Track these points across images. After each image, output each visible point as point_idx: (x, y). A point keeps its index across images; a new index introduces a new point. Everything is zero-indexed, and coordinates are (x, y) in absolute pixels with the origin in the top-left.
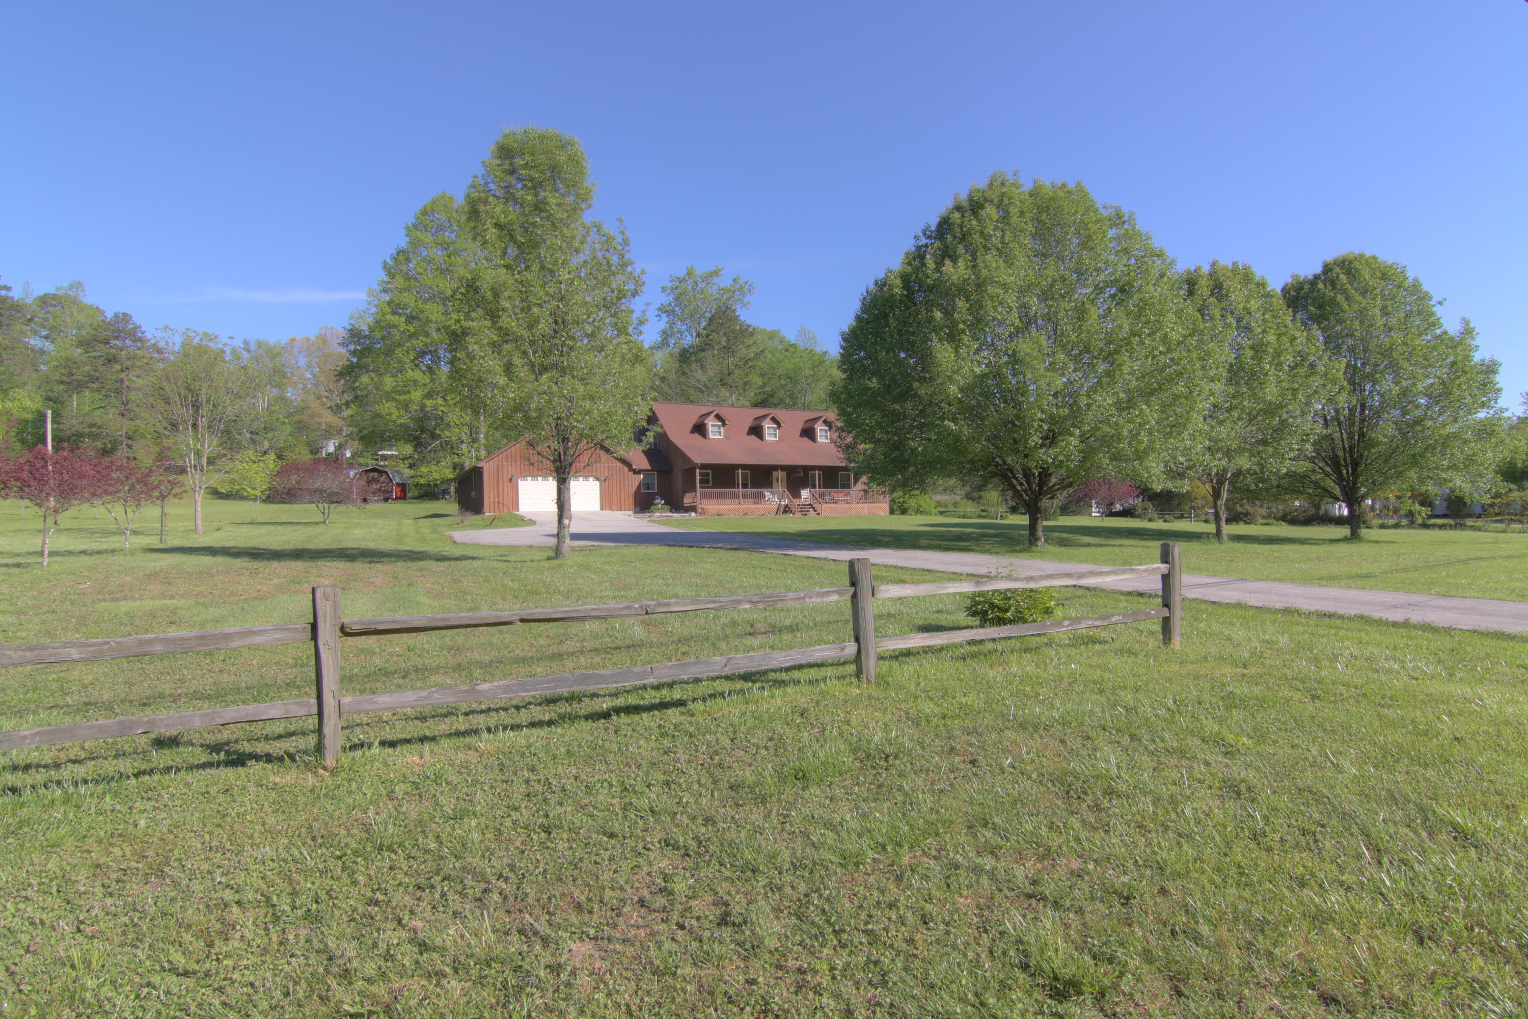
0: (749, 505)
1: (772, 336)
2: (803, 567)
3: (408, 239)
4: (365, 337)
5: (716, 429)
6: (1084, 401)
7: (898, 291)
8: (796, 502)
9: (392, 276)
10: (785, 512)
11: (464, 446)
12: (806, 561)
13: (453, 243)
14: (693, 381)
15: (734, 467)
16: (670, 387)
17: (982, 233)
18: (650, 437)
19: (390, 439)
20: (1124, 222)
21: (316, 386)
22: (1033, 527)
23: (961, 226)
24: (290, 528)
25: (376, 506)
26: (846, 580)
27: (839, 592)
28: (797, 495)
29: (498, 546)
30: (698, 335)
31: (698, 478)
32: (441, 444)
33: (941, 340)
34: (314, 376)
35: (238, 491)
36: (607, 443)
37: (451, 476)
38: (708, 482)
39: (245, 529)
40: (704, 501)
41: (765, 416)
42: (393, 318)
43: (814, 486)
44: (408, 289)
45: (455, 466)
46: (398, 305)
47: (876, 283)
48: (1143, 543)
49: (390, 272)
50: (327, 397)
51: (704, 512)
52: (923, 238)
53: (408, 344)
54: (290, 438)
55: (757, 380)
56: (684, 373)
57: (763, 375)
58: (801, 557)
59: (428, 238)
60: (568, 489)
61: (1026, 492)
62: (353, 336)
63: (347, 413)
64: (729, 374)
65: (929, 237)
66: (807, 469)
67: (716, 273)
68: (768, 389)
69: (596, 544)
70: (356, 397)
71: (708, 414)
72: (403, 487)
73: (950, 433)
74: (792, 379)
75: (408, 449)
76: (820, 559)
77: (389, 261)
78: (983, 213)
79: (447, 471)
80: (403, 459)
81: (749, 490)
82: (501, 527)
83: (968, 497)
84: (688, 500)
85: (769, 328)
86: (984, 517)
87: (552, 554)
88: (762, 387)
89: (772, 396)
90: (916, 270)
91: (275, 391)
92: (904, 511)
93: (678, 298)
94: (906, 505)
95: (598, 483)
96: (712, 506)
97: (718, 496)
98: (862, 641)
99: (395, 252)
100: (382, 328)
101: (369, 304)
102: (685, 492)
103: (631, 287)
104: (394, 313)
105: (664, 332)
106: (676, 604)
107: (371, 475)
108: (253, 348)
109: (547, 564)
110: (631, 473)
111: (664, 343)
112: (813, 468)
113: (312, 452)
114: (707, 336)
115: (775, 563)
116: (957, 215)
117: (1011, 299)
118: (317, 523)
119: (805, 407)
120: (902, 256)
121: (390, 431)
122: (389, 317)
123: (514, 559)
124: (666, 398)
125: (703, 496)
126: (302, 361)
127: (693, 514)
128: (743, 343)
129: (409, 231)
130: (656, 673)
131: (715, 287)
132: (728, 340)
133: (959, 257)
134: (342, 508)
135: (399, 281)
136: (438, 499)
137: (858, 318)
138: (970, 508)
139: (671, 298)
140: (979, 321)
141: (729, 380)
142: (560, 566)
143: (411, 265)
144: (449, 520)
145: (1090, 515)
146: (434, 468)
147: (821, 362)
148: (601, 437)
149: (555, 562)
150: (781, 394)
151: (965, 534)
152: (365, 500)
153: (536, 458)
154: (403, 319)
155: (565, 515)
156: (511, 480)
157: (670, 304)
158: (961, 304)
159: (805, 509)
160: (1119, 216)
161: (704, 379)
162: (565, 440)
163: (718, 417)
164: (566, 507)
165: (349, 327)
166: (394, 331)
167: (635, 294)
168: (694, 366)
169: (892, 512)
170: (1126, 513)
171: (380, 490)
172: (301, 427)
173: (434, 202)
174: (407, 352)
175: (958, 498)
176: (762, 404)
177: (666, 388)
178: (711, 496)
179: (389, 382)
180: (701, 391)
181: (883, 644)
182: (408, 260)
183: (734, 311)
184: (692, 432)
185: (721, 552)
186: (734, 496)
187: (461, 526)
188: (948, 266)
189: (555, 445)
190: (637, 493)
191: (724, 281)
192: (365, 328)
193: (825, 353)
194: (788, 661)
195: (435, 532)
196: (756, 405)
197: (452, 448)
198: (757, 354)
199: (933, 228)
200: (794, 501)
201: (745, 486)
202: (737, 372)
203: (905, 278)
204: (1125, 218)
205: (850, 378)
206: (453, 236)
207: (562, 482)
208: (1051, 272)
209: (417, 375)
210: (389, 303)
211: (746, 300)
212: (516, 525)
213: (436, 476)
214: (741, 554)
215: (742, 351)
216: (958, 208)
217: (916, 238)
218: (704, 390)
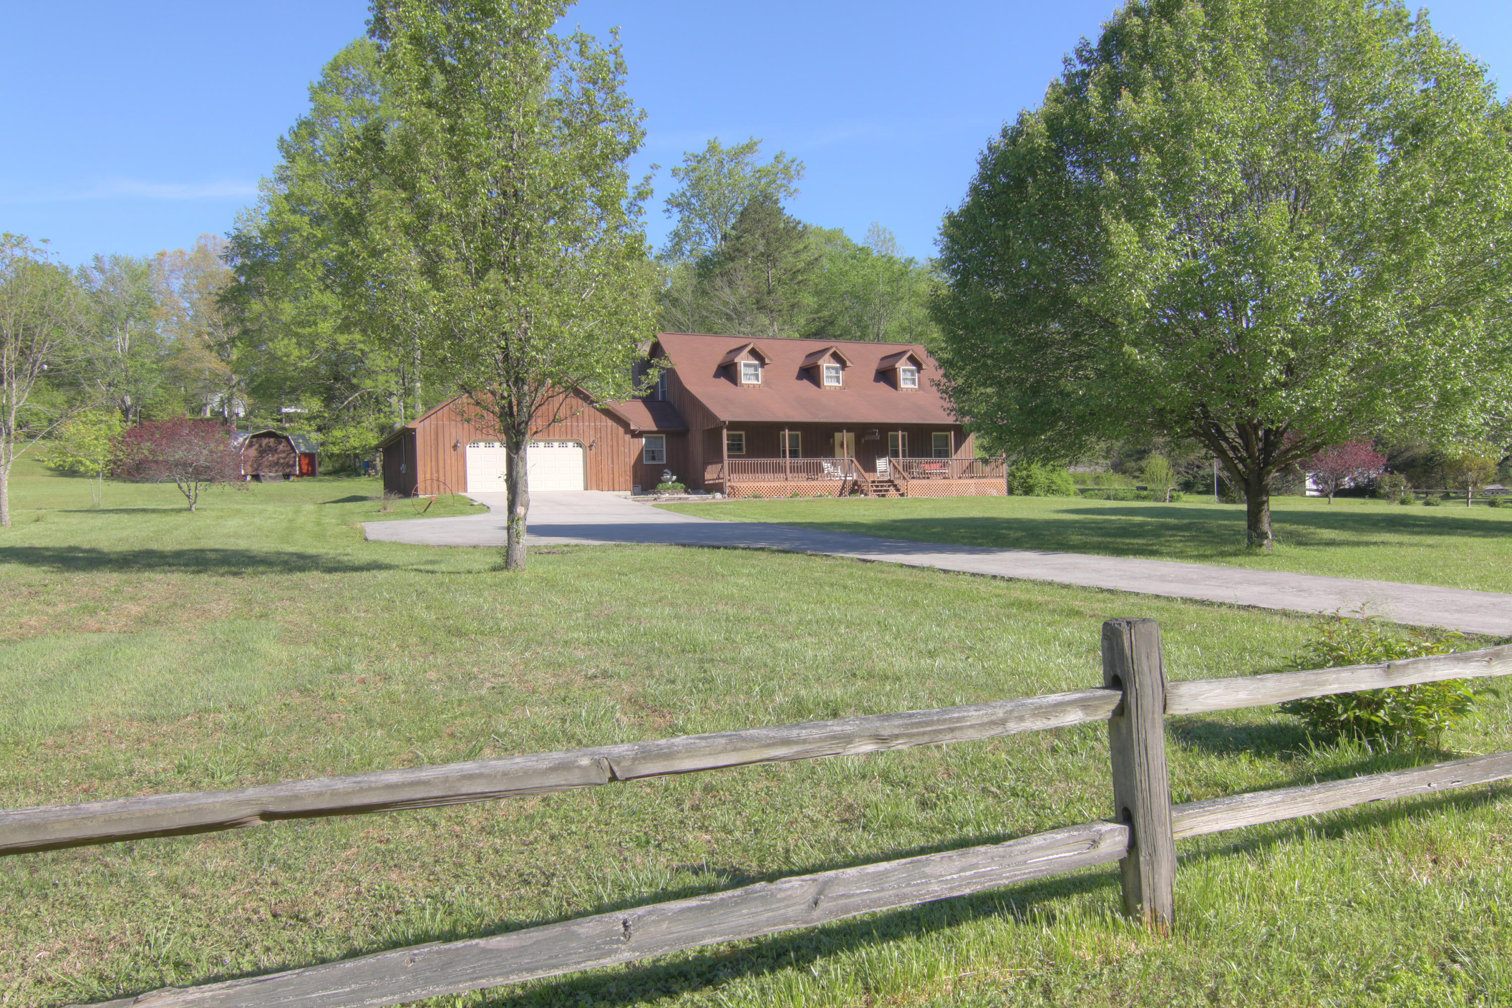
0: (800, 482)
1: (830, 238)
2: (898, 583)
3: (312, 105)
4: (257, 247)
5: (751, 371)
6: (1356, 310)
7: (1041, 142)
8: (870, 477)
9: (292, 159)
10: (853, 492)
11: (394, 400)
12: (901, 574)
13: (376, 109)
14: (718, 304)
15: (780, 426)
16: (684, 313)
17: (1179, 47)
18: (654, 375)
19: (293, 390)
20: (1409, 26)
21: (195, 318)
22: (1254, 516)
23: (1143, 37)
24: (140, 517)
25: (272, 486)
26: (1097, 674)
27: (1084, 704)
28: (872, 468)
29: (427, 546)
30: (725, 237)
31: (725, 442)
32: (361, 397)
33: (1117, 217)
34: (193, 305)
35: (72, 465)
36: (584, 386)
37: (374, 443)
38: (740, 449)
39: (75, 520)
40: (734, 476)
41: (823, 352)
42: (292, 218)
43: (895, 454)
44: (312, 176)
45: (382, 429)
46: (300, 199)
47: (1004, 134)
48: (1416, 539)
49: (287, 152)
50: (210, 334)
51: (734, 492)
52: (1077, 62)
53: (313, 255)
54: (160, 391)
55: (809, 300)
56: (704, 293)
57: (818, 293)
58: (890, 564)
59: (340, 103)
60: (524, 459)
61: (1242, 460)
62: (240, 246)
63: (235, 355)
64: (769, 293)
65: (1086, 61)
66: (886, 428)
67: (750, 148)
68: (826, 313)
69: (573, 541)
70: (245, 332)
71: (740, 349)
72: (310, 457)
73: (1129, 368)
74: (861, 297)
75: (316, 404)
76: (922, 569)
77: (287, 137)
78: (1182, 15)
79: (370, 435)
80: (309, 419)
81: (801, 461)
82: (440, 515)
83: (1118, 468)
84: (711, 474)
85: (827, 227)
86: (1144, 498)
87: (499, 560)
88: (817, 311)
89: (832, 323)
90: (1071, 111)
91: (141, 326)
92: (1028, 490)
93: (694, 186)
94: (1031, 482)
95: (580, 450)
96: (744, 483)
97: (755, 469)
98: (1140, 822)
99: (295, 124)
100: (277, 232)
101: (262, 199)
102: (706, 463)
103: (624, 138)
104: (294, 211)
105: (676, 234)
106: (690, 751)
107: (265, 441)
108: (107, 266)
109: (489, 578)
110: (628, 437)
111: (676, 250)
112: (895, 427)
113: (193, 411)
114: (738, 238)
115: (851, 576)
116: (1136, 20)
117: (1232, 150)
118: (180, 511)
119: (879, 339)
120: (1047, 89)
121: (291, 379)
122: (287, 216)
123: (443, 567)
124: (679, 328)
125: (733, 470)
126: (177, 284)
127: (718, 495)
128: (789, 247)
129: (314, 93)
130: (637, 936)
131: (748, 169)
132: (768, 244)
133: (1144, 83)
134: (216, 488)
135: (301, 164)
136: (359, 475)
137: (975, 190)
138: (1118, 483)
139: (685, 185)
140: (1178, 184)
141: (769, 301)
142: (510, 580)
143: (318, 143)
144: (367, 505)
145: (1303, 494)
146: (353, 430)
147: (903, 274)
148: (574, 376)
149: (505, 574)
150: (844, 321)
151: (1135, 525)
152: (256, 477)
153: (474, 410)
154: (306, 219)
155: (519, 500)
156: (455, 447)
157: (684, 194)
158: (1149, 158)
159: (882, 488)
160: (1399, 17)
161: (733, 300)
162: (519, 381)
163: (754, 353)
164: (520, 487)
165: (234, 233)
166: (296, 237)
167: (630, 149)
168: (718, 282)
169: (1011, 491)
170: (1358, 492)
171: (277, 463)
172: (176, 377)
173: (348, 52)
174: (314, 266)
175: (1099, 470)
176: (818, 334)
177: (679, 315)
178: (744, 470)
179: (288, 310)
180: (729, 318)
181: (1186, 823)
182: (313, 135)
183: (776, 202)
184: (717, 375)
185: (763, 555)
186: (780, 469)
187: (383, 513)
188: (1126, 100)
189: (503, 390)
190: (638, 465)
191: (762, 159)
192: (255, 233)
193: (911, 261)
194: (969, 882)
195: (344, 523)
196: (808, 336)
197: (377, 401)
198: (809, 264)
199: (1094, 45)
200: (866, 475)
201: (794, 454)
202: (780, 291)
203: (1053, 123)
204: (1412, 19)
205: (962, 285)
206: (376, 99)
207: (515, 448)
208: (1295, 106)
209: (329, 299)
210: (287, 198)
211: (794, 185)
212: (462, 513)
213: (354, 442)
214: (796, 561)
215: (787, 260)
216: (1136, 11)
217: (1067, 62)
218: (735, 316)
